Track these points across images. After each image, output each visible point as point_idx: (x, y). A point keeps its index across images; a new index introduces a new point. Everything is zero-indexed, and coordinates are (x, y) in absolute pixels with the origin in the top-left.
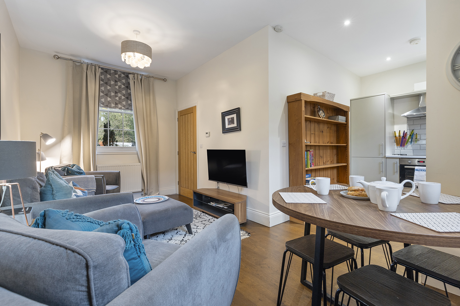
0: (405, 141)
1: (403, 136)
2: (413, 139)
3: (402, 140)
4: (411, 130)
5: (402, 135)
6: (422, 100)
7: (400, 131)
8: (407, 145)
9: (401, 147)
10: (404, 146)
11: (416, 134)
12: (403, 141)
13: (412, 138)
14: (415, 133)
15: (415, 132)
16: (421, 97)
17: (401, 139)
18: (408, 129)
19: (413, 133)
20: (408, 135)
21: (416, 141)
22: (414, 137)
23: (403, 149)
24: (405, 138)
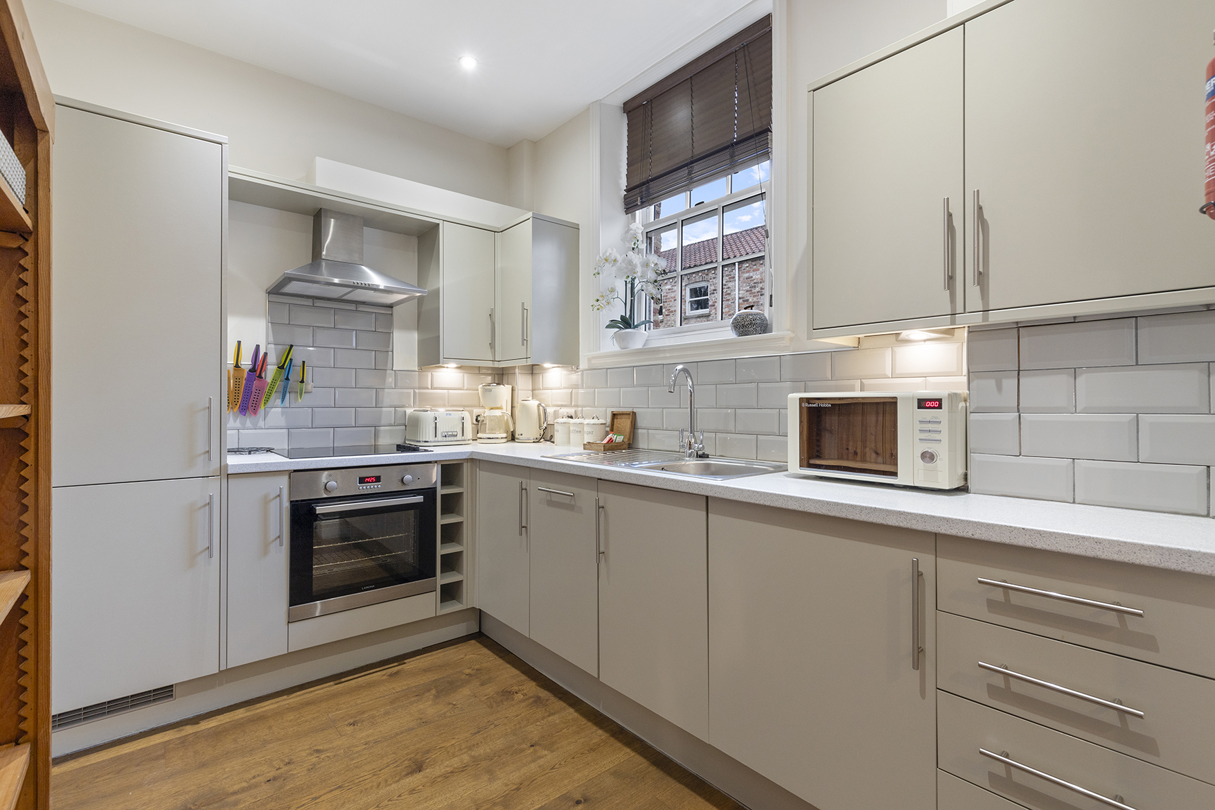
0: (260, 390)
1: (253, 370)
2: (290, 382)
3: (246, 386)
4: (280, 347)
5: (246, 362)
6: (332, 237)
7: (239, 343)
8: (267, 405)
9: (240, 418)
10: (255, 410)
11: (304, 362)
12: (254, 390)
13: (287, 379)
14: (298, 362)
15: (298, 356)
16: (330, 221)
17: (244, 382)
18: (271, 339)
19: (291, 359)
20: (269, 367)
21: (301, 391)
22: (295, 375)
23: (248, 424)
24: (260, 377)
